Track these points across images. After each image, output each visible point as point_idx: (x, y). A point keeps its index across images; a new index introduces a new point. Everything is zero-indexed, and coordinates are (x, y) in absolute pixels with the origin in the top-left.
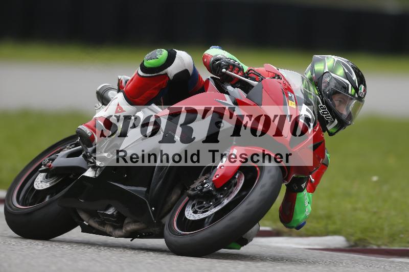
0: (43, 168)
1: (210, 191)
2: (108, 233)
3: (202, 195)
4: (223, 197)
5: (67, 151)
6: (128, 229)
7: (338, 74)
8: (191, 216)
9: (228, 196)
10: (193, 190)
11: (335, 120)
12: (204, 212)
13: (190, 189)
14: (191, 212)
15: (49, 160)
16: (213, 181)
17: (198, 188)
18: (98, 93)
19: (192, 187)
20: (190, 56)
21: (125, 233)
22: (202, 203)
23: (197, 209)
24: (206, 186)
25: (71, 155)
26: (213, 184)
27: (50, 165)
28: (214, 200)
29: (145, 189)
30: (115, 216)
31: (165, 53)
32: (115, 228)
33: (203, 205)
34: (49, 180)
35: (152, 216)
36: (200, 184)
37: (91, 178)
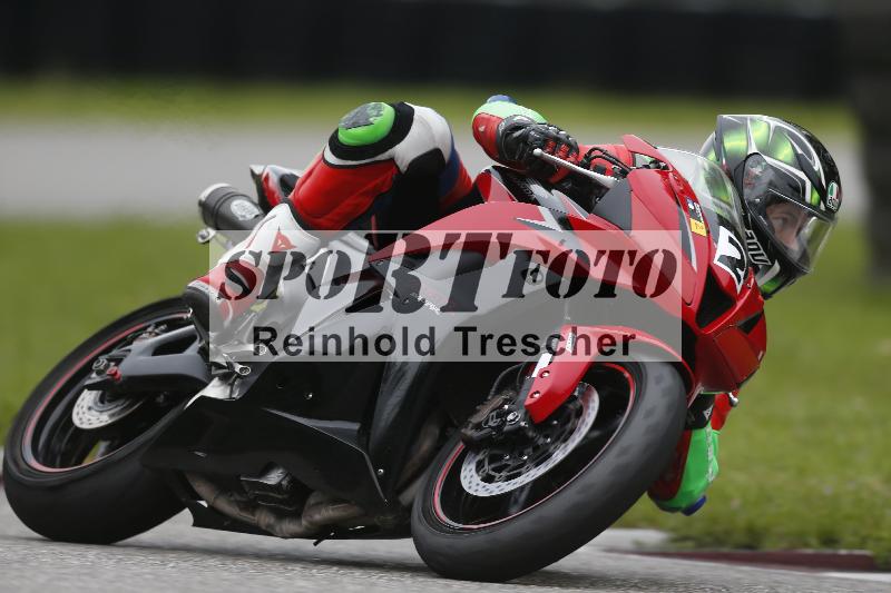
0: (94, 378)
1: (521, 429)
2: (264, 528)
3: (501, 438)
4: (552, 443)
5: (149, 340)
6: (317, 517)
7: (780, 158)
8: (479, 488)
9: (565, 440)
10: (478, 427)
11: (773, 264)
12: (509, 478)
13: (471, 425)
14: (477, 479)
15: (109, 360)
16: (526, 406)
17: (491, 424)
18: (203, 205)
19: (475, 419)
20: (444, 120)
21: (307, 528)
22: (501, 458)
23: (493, 473)
24: (510, 417)
25: (161, 349)
26: (526, 413)
27: (116, 373)
28: (530, 450)
29: (356, 426)
30: (284, 488)
31: (388, 112)
32: (281, 515)
33: (504, 462)
34: (108, 406)
35: (379, 488)
36: (494, 413)
37: (221, 401)
